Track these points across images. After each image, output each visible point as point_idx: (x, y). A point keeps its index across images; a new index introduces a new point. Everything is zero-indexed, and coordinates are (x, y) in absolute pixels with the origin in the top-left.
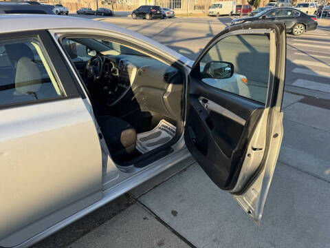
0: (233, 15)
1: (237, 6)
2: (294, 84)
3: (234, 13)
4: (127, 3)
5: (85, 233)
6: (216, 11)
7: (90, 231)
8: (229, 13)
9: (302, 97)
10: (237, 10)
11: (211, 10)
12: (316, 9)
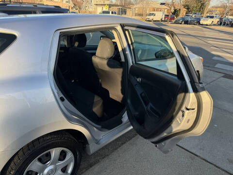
0: (162, 21)
1: (165, 15)
2: (216, 66)
3: (163, 20)
4: (89, 9)
5: (123, 144)
6: (151, 18)
7: (125, 143)
8: (159, 19)
9: (223, 75)
10: (165, 18)
11: (148, 17)
12: (218, 20)
